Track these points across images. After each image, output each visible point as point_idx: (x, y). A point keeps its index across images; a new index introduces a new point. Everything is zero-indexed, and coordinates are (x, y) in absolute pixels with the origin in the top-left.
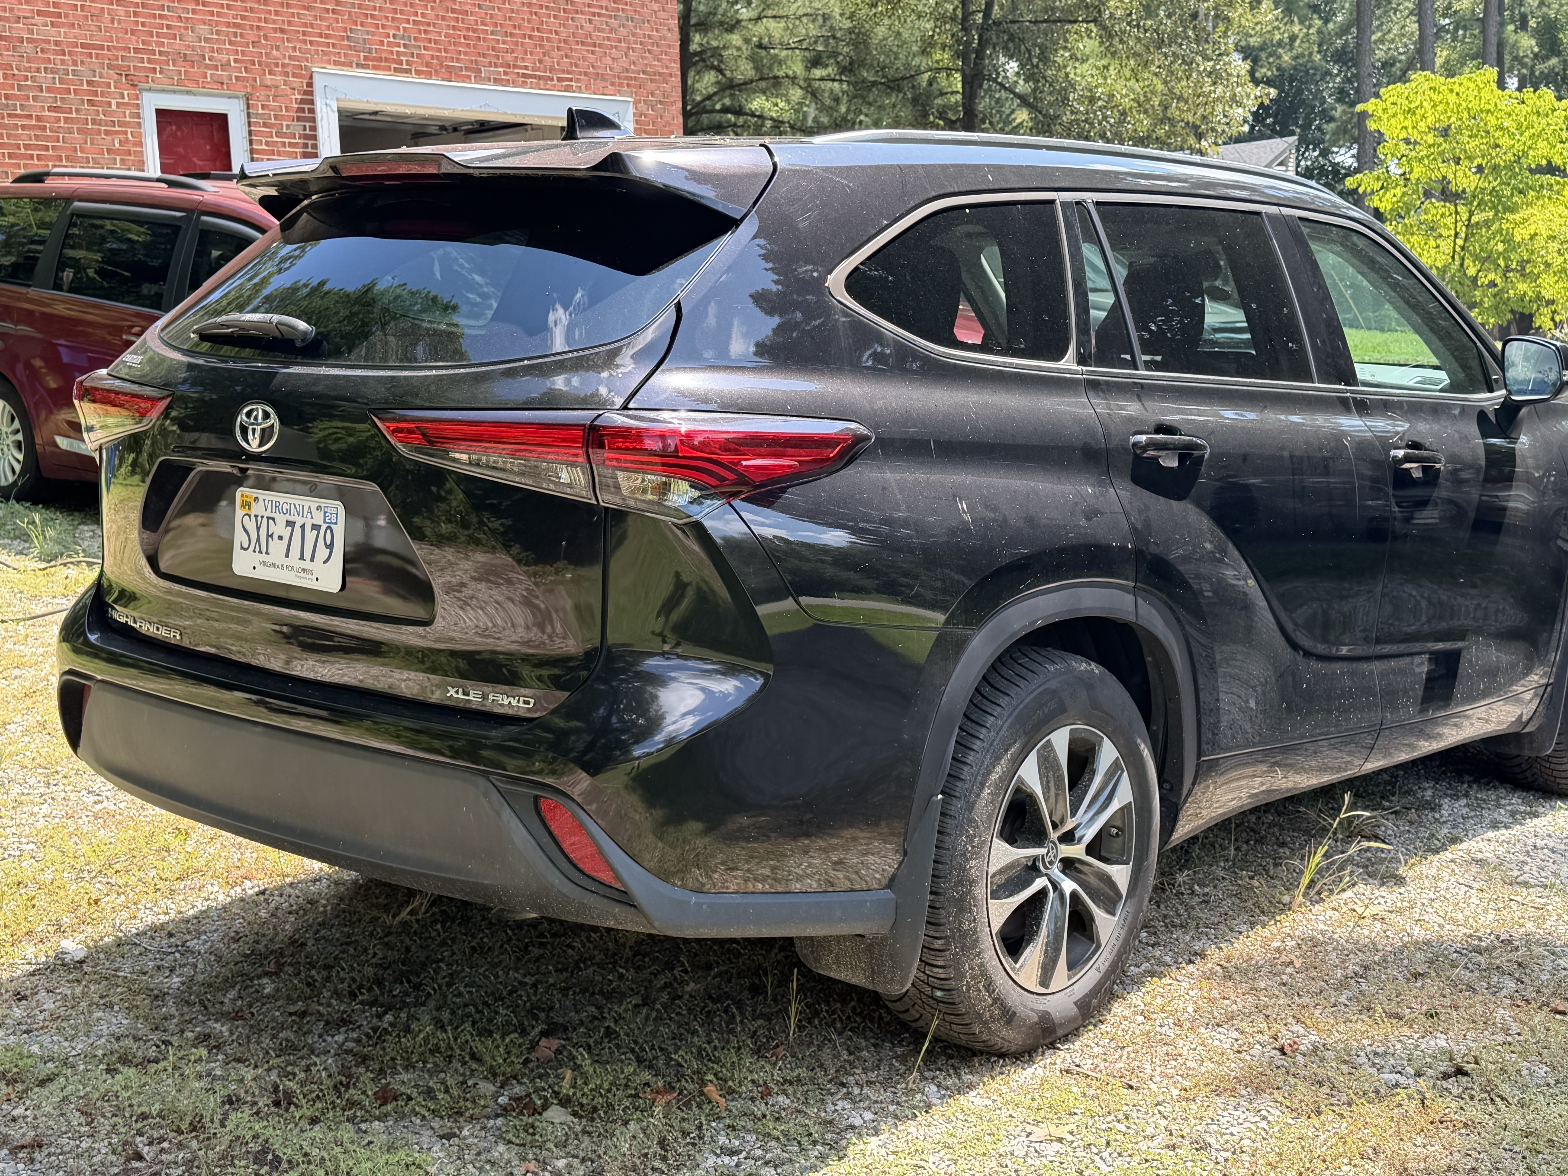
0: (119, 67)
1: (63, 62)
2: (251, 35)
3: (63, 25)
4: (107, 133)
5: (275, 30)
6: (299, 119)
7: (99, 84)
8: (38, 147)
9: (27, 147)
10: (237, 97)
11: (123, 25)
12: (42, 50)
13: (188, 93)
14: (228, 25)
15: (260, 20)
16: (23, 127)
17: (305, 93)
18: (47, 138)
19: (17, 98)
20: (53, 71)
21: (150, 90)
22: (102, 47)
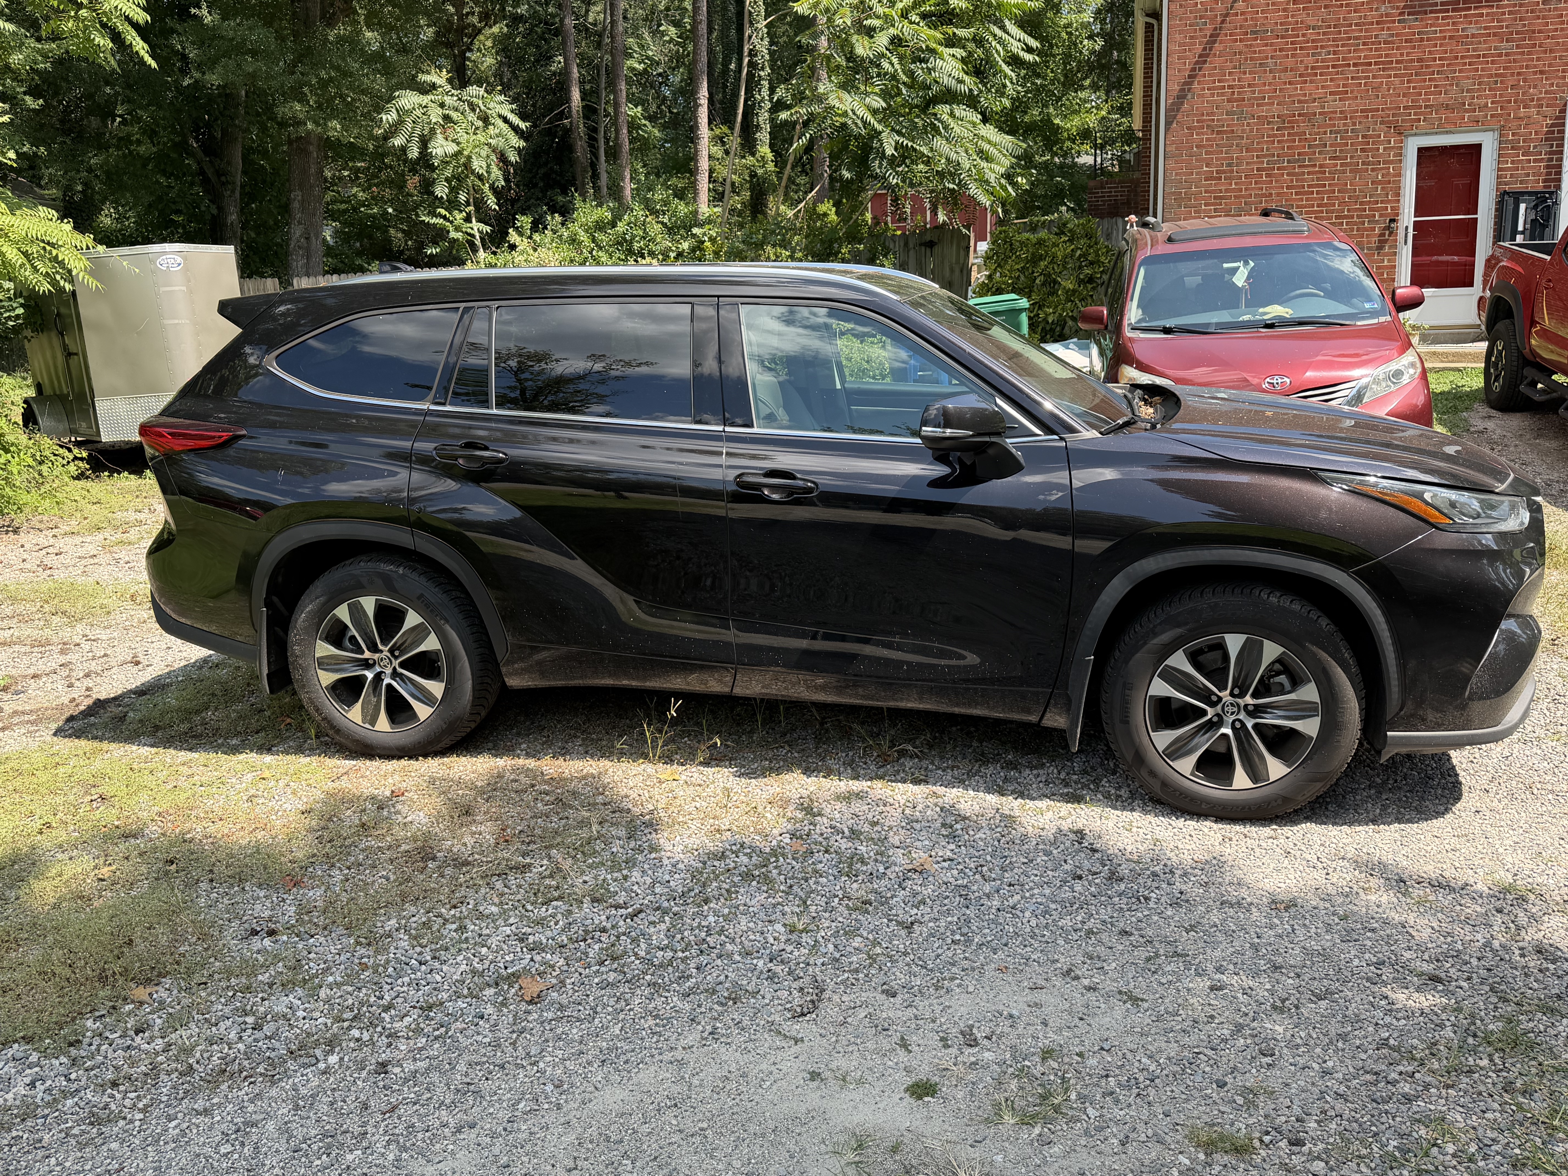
0: (1390, 122)
1: (1345, 125)
2: (1511, 81)
3: (1349, 99)
4: (1373, 170)
5: (1535, 73)
6: (1547, 139)
7: (1371, 137)
8: (1317, 186)
9: (1309, 186)
10: (1493, 130)
11: (1397, 91)
12: (1330, 119)
13: (1447, 133)
14: (1491, 76)
15: (1521, 67)
16: (1309, 173)
17: (1557, 118)
18: (1326, 179)
19: (1306, 154)
20: (1337, 132)
21: (1415, 135)
22: (1377, 110)
